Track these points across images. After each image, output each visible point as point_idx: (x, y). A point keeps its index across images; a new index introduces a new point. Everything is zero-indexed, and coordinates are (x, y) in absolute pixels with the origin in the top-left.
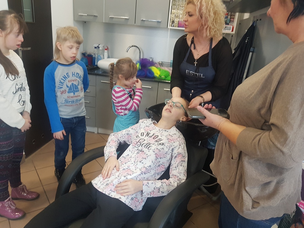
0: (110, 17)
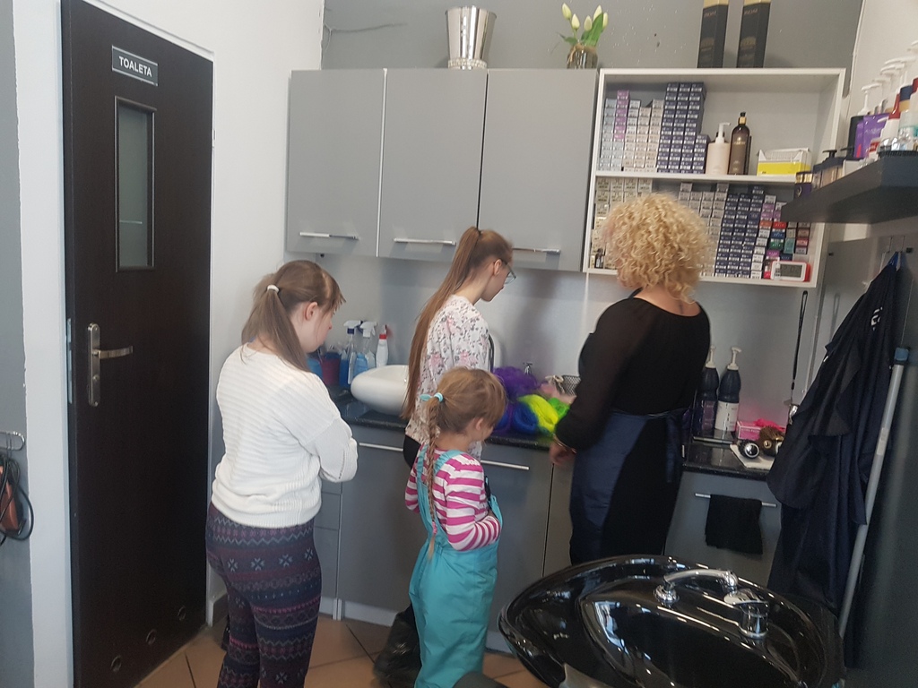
0: (396, 240)
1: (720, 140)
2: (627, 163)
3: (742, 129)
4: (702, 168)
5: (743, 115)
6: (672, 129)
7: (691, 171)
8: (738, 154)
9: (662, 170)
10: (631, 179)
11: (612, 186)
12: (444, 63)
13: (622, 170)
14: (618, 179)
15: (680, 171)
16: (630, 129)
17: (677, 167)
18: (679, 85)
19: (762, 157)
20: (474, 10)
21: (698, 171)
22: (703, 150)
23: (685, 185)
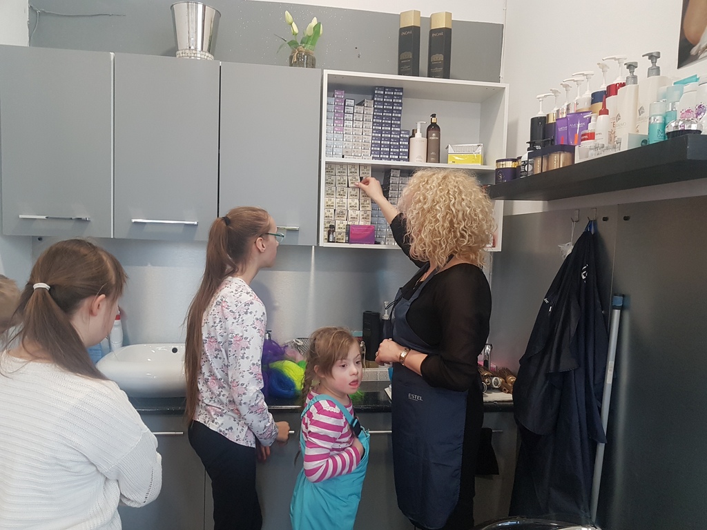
0: (133, 221)
1: (418, 135)
2: (347, 152)
3: (434, 127)
4: (407, 157)
5: (434, 116)
6: (381, 124)
7: (399, 160)
8: (432, 146)
9: (376, 158)
10: (353, 165)
11: (337, 172)
12: (172, 51)
13: (343, 157)
14: (341, 164)
15: (390, 159)
16: (347, 123)
17: (387, 157)
18: (384, 89)
19: (450, 150)
20: (200, 7)
21: (404, 160)
22: (407, 143)
23: (395, 171)
